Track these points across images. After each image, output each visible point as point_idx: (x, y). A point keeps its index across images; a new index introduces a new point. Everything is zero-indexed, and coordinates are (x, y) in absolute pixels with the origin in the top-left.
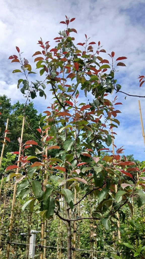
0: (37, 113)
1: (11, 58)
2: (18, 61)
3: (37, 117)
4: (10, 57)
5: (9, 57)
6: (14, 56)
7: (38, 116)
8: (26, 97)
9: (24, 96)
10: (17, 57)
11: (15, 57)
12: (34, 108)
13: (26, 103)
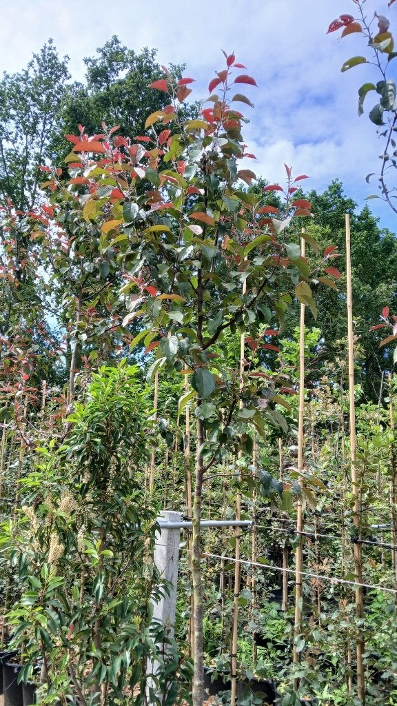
0: (354, 208)
1: (334, 26)
2: (357, 29)
3: (357, 220)
4: (331, 25)
5: (330, 28)
6: (344, 18)
7: (358, 217)
8: (384, 134)
9: (380, 133)
10: (351, 18)
11: (345, 20)
12: (345, 196)
13: (385, 152)
